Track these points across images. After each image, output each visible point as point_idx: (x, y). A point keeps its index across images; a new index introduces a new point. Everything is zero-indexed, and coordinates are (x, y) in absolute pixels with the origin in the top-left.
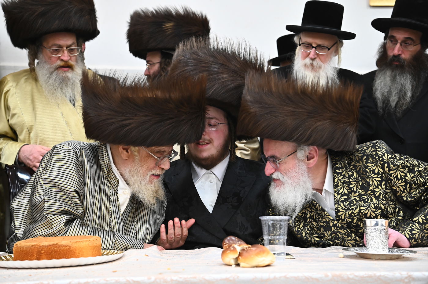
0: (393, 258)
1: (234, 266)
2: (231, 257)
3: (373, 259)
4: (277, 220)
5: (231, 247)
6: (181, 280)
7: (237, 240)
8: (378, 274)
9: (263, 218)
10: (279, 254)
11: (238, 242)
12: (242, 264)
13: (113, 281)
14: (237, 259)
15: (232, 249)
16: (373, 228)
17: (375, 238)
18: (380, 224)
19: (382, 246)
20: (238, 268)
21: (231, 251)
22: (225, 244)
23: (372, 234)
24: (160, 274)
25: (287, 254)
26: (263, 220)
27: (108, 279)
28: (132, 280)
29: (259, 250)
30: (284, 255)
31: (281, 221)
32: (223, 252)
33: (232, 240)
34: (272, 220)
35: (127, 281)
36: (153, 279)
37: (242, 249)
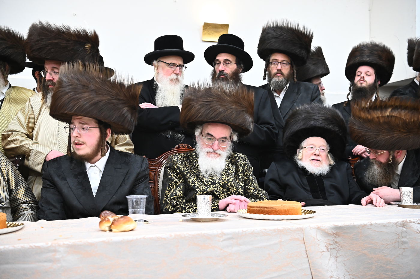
0: (214, 220)
1: (108, 231)
2: (106, 226)
3: (201, 221)
4: (138, 199)
5: (106, 219)
6: (70, 244)
7: (110, 213)
8: (203, 232)
9: (128, 197)
10: (139, 221)
11: (111, 214)
12: (114, 230)
13: (20, 247)
14: (110, 227)
15: (107, 220)
16: (202, 201)
17: (202, 208)
18: (206, 199)
19: (207, 212)
20: (111, 233)
21: (106, 221)
22: (101, 216)
23: (201, 205)
24: (55, 240)
25: (145, 221)
26: (129, 199)
27: (16, 246)
28: (34, 246)
29: (125, 220)
30: (143, 222)
31: (141, 199)
32: (101, 222)
33: (107, 213)
34: (135, 198)
35: (31, 246)
36: (50, 244)
37: (114, 219)
